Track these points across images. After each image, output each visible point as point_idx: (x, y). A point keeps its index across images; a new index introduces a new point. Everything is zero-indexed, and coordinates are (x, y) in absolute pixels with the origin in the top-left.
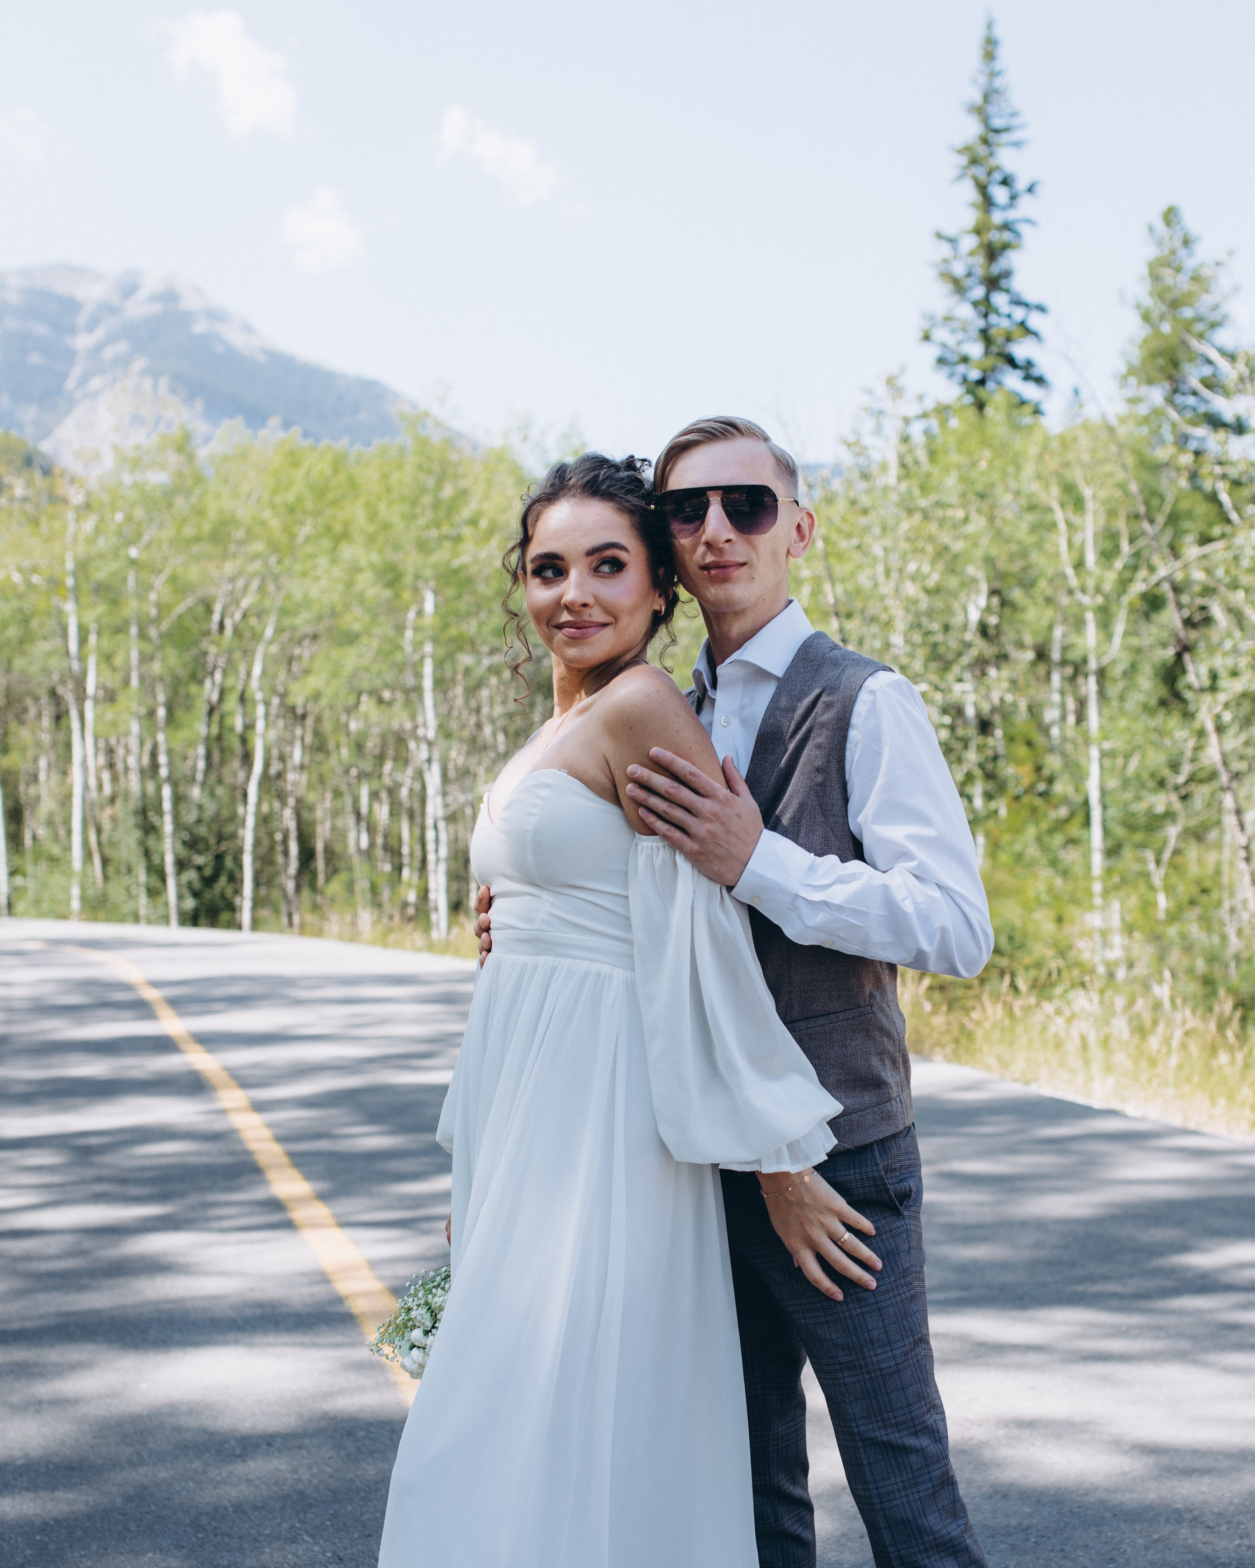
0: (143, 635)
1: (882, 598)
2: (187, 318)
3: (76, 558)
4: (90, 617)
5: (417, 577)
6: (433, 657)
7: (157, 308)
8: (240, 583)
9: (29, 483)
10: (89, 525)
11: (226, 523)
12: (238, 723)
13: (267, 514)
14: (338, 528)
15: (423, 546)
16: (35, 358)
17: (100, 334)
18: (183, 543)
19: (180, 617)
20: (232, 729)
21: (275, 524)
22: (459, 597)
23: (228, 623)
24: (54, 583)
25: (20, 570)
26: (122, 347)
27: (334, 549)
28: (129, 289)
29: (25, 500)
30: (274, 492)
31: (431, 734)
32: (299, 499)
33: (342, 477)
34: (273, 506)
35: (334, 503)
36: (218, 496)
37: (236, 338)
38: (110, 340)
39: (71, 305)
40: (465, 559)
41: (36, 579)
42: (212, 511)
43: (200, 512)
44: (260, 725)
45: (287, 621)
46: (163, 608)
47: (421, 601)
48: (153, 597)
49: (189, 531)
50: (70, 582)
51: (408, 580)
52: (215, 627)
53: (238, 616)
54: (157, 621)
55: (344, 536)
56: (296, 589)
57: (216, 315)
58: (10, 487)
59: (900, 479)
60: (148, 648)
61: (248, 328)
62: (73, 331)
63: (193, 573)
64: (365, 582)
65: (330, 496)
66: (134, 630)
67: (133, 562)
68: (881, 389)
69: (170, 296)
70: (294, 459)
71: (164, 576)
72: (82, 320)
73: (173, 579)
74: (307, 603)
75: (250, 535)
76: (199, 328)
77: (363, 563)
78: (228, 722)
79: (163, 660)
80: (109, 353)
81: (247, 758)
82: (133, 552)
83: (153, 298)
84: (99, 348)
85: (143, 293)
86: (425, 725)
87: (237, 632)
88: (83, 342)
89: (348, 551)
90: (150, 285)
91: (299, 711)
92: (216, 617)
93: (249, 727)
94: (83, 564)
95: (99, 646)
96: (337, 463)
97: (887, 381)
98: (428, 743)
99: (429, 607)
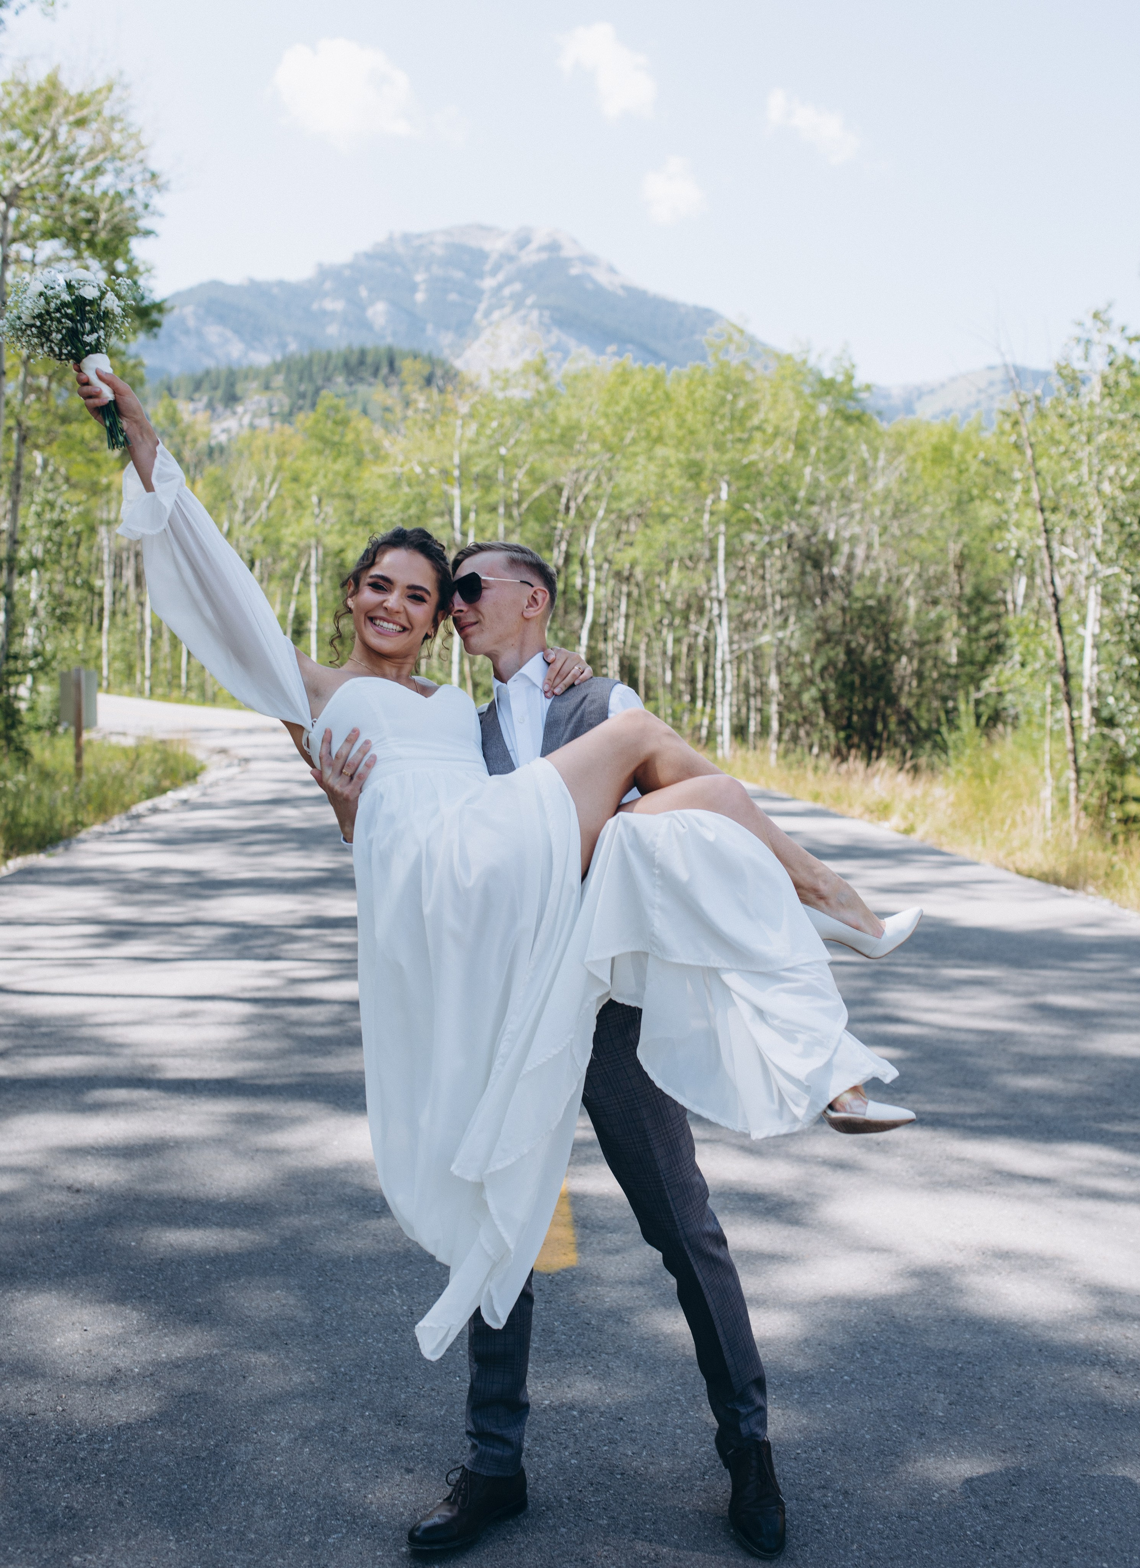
0: (509, 516)
1: (1084, 496)
2: (566, 263)
3: (461, 457)
4: (470, 499)
5: (714, 471)
6: (725, 534)
7: (544, 256)
8: (583, 473)
9: (429, 399)
10: (473, 428)
11: (574, 428)
12: (578, 581)
13: (602, 422)
14: (655, 433)
15: (719, 447)
16: (453, 297)
17: (501, 277)
18: (539, 444)
19: (537, 499)
20: (574, 586)
21: (608, 430)
22: (748, 487)
23: (573, 505)
24: (445, 473)
25: (421, 463)
26: (517, 287)
27: (650, 450)
28: (523, 242)
29: (426, 411)
30: (608, 404)
31: (722, 595)
32: (627, 410)
33: (660, 393)
34: (606, 415)
35: (653, 413)
36: (568, 407)
37: (602, 278)
38: (508, 282)
39: (481, 256)
40: (753, 457)
41: (432, 471)
42: (562, 420)
43: (554, 421)
44: (592, 585)
45: (615, 505)
46: (522, 493)
47: (716, 490)
48: (515, 485)
49: (544, 435)
50: (456, 473)
51: (707, 473)
52: (562, 507)
53: (580, 499)
54: (519, 503)
55: (659, 440)
56: (622, 479)
57: (588, 261)
58: (415, 401)
59: (1103, 397)
60: (510, 524)
61: (612, 270)
62: (481, 276)
63: (548, 466)
64: (673, 474)
65: (649, 408)
66: (501, 510)
67: (502, 458)
68: (1089, 322)
69: (553, 247)
70: (624, 378)
71: (524, 470)
72: (487, 267)
73: (531, 473)
74: (629, 493)
75: (591, 438)
76: (574, 271)
77: (673, 461)
78: (571, 581)
79: (521, 534)
80: (507, 292)
81: (583, 609)
82: (503, 451)
83: (542, 249)
84: (500, 287)
85: (533, 246)
86: (718, 587)
87: (580, 513)
88: (488, 283)
89: (660, 451)
90: (540, 238)
91: (626, 573)
92: (564, 500)
93: (585, 586)
94: (466, 460)
95: (477, 522)
96: (657, 382)
97: (1096, 316)
98: (720, 602)
99: (724, 495)
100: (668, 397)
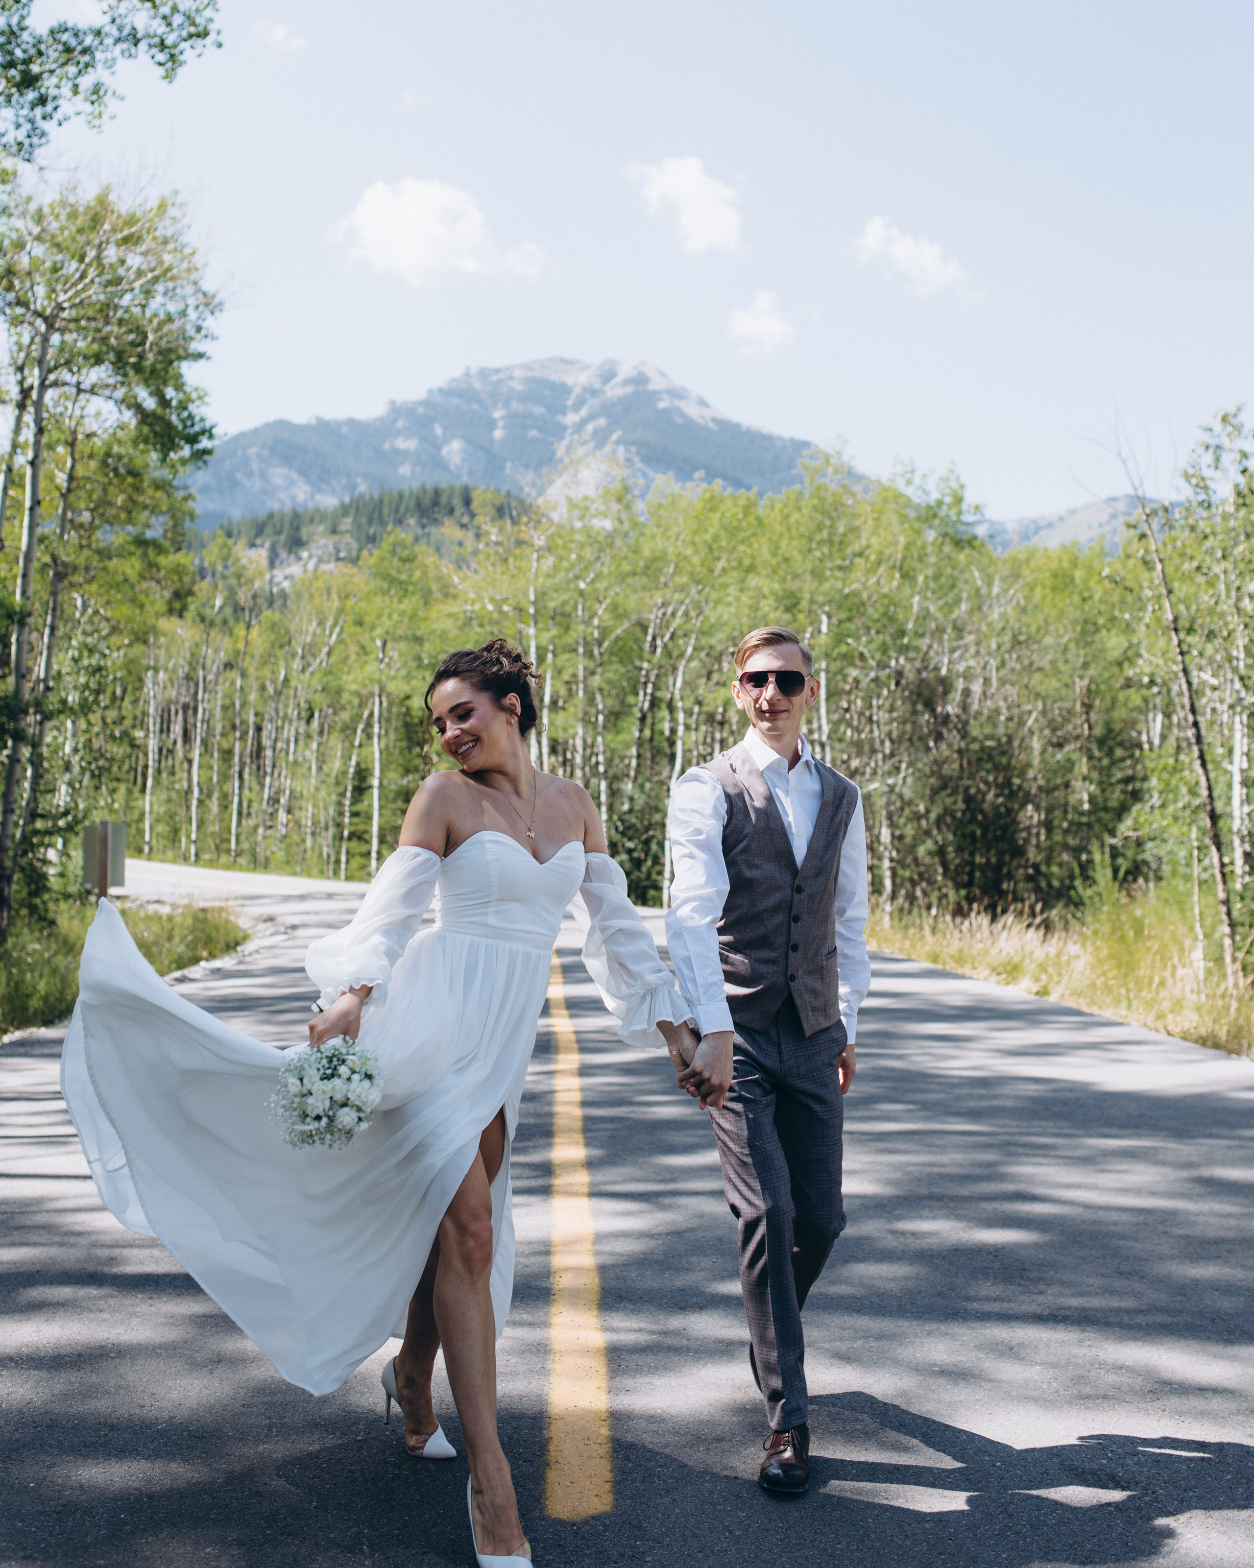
0: (589, 654)
1: (1222, 615)
2: (654, 395)
3: (536, 591)
4: (546, 637)
5: (812, 602)
6: (827, 671)
7: (630, 389)
8: (670, 610)
9: (501, 530)
10: (550, 561)
11: (658, 560)
12: (666, 727)
13: (689, 552)
14: (747, 562)
15: (818, 575)
16: (533, 433)
17: (584, 412)
18: (622, 578)
19: (618, 639)
20: (662, 733)
21: (696, 560)
22: (850, 619)
23: (659, 642)
24: (520, 610)
25: (492, 600)
26: (602, 422)
27: (743, 581)
28: (608, 376)
29: (497, 543)
30: (695, 532)
31: (824, 738)
32: (716, 538)
33: (751, 519)
34: (694, 544)
35: (743, 541)
36: (653, 537)
37: (692, 411)
38: (592, 417)
39: (564, 390)
40: (856, 586)
41: (505, 608)
42: (647, 552)
43: (636, 551)
44: (681, 729)
45: (704, 641)
46: (604, 632)
47: (817, 622)
48: (596, 622)
49: (626, 567)
50: (532, 610)
51: (804, 604)
52: (647, 646)
53: (667, 636)
54: (600, 644)
55: (751, 569)
56: (712, 615)
57: (676, 393)
58: (488, 533)
59: (1238, 507)
60: (591, 665)
61: (703, 403)
62: (563, 411)
63: (632, 602)
64: (767, 606)
65: (741, 535)
66: (581, 650)
67: (581, 593)
68: (1217, 426)
69: (640, 380)
70: (712, 504)
71: (604, 606)
72: (569, 403)
73: (614, 608)
74: (719, 625)
75: (678, 570)
76: (662, 405)
77: (766, 590)
78: (658, 727)
79: (602, 674)
80: (590, 427)
81: (672, 757)
82: (582, 585)
83: (626, 382)
84: (583, 423)
85: (618, 379)
86: (820, 728)
87: (667, 653)
88: (571, 419)
89: (753, 581)
90: (625, 371)
91: (719, 717)
92: (649, 638)
93: (673, 731)
94: (541, 595)
95: (554, 663)
96: (747, 509)
97: (1224, 419)
98: (823, 746)
99: (824, 628)
100: (760, 521)
